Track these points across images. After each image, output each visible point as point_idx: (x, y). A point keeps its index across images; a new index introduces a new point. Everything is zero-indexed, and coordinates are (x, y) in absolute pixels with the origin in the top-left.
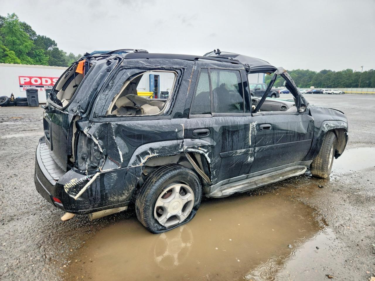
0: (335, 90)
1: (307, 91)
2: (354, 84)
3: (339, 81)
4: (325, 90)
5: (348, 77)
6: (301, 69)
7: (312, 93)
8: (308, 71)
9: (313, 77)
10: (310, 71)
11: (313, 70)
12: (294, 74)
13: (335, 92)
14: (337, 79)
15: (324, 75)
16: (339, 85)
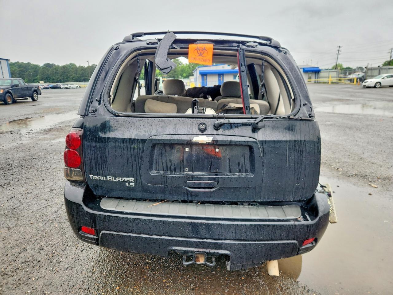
0: (72, 85)
1: (44, 86)
2: (83, 78)
3: (67, 75)
4: (62, 85)
5: (75, 71)
6: (20, 62)
7: (50, 88)
8: (29, 64)
9: (38, 71)
10: (31, 64)
11: (35, 63)
12: (13, 67)
13: (72, 86)
14: (65, 73)
15: (51, 69)
16: (69, 79)
